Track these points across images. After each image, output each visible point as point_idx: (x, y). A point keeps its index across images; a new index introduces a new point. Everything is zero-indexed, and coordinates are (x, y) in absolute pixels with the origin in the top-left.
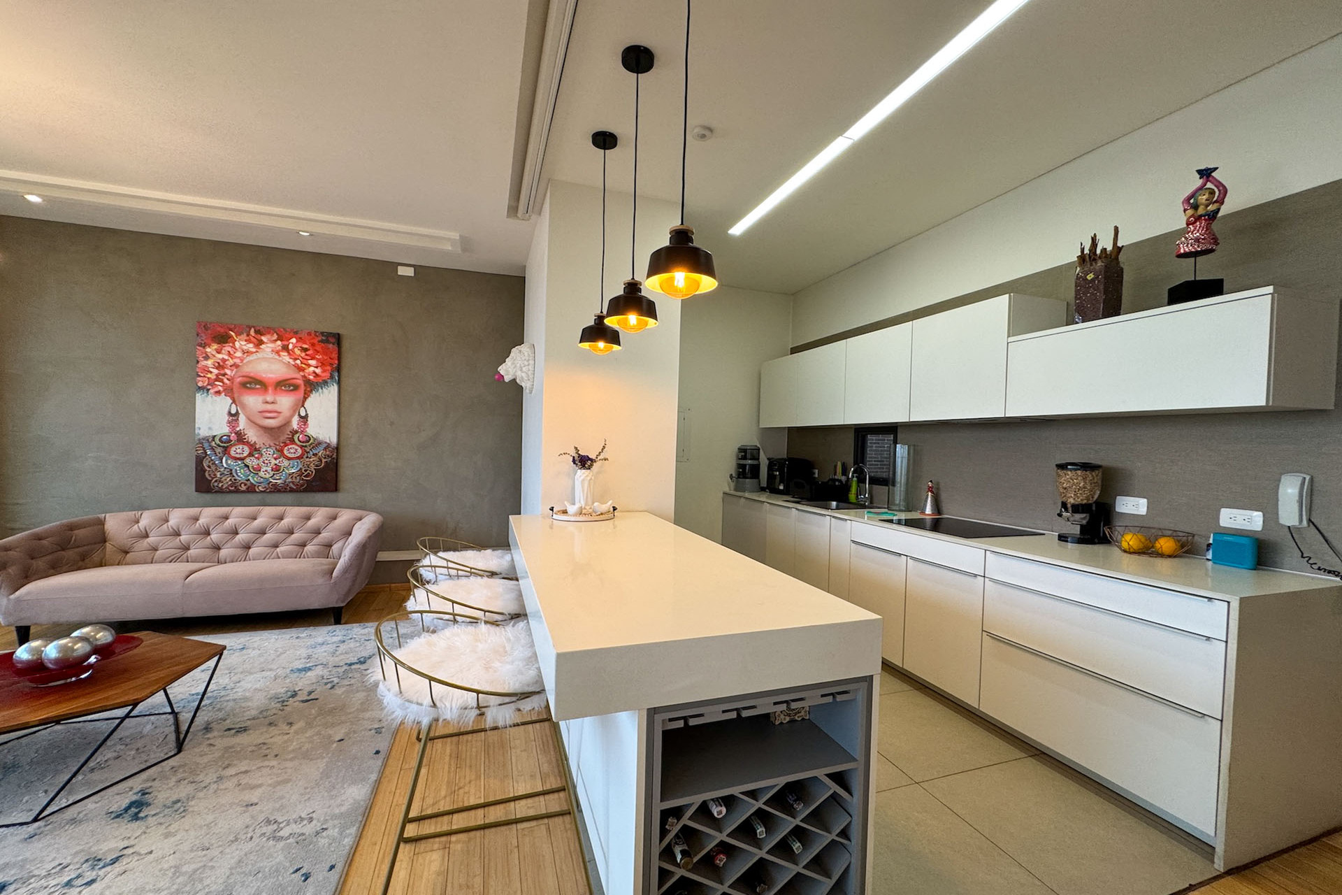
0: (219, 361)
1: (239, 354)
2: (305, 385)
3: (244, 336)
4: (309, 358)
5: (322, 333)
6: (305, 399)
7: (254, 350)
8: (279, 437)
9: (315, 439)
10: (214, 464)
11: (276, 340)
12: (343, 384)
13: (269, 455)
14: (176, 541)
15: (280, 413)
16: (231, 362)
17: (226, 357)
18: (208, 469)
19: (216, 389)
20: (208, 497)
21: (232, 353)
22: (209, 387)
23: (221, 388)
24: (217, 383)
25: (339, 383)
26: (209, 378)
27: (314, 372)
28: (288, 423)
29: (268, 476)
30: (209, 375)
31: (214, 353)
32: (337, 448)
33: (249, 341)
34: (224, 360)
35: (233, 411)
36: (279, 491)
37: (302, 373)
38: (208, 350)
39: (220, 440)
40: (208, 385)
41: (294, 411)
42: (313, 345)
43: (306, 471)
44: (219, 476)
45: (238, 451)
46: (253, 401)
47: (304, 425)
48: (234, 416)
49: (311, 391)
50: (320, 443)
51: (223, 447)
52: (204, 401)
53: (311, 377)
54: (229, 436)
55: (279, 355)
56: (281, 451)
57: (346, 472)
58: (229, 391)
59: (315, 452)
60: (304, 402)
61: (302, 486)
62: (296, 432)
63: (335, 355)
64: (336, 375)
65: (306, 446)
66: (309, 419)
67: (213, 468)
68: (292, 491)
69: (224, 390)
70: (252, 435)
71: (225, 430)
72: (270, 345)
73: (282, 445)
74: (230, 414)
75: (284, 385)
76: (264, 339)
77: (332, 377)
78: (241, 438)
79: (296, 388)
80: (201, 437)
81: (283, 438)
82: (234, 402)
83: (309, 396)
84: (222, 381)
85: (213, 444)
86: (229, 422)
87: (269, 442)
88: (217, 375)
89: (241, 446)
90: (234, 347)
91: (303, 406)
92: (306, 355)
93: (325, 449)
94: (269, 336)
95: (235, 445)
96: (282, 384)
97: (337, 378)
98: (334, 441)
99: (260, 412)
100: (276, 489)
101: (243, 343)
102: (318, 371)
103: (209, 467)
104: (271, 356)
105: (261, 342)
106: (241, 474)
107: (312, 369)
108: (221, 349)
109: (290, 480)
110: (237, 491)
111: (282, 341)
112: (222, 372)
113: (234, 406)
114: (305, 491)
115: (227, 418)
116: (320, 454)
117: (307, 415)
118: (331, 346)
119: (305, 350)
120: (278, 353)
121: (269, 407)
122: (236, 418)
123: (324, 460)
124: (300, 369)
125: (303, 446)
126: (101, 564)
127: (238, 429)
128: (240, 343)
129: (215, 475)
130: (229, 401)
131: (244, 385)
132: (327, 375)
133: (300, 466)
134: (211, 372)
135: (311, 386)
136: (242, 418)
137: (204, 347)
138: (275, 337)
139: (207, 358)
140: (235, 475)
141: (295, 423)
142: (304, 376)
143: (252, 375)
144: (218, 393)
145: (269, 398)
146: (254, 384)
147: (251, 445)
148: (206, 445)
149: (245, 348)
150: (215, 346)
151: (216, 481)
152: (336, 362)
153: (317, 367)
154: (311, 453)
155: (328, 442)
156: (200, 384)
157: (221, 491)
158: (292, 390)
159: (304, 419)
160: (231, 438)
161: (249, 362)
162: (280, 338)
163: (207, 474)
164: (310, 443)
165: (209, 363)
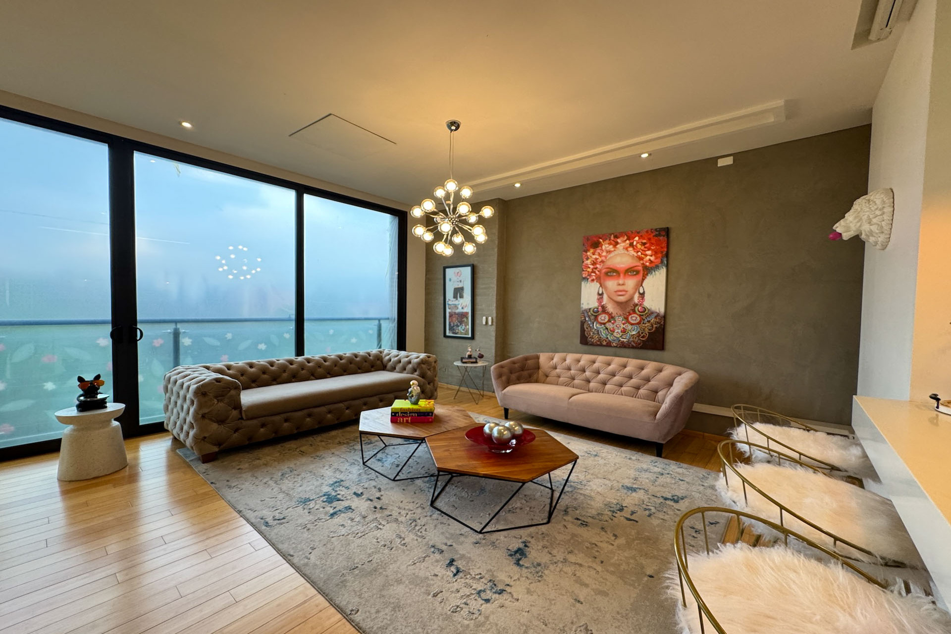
0: (594, 260)
1: (604, 254)
2: (643, 270)
3: (607, 241)
4: (646, 249)
5: (656, 230)
6: (643, 280)
7: (613, 249)
8: (626, 309)
9: (649, 310)
10: (589, 326)
11: (626, 240)
12: (670, 266)
13: (619, 320)
14: (569, 374)
15: (627, 291)
16: (600, 259)
17: (597, 257)
18: (587, 330)
19: (592, 278)
20: (585, 347)
21: (601, 253)
22: (588, 277)
23: (594, 277)
24: (593, 274)
25: (667, 266)
26: (588, 272)
27: (650, 260)
28: (632, 298)
29: (618, 336)
30: (589, 270)
31: (591, 255)
32: (665, 317)
33: (610, 244)
34: (596, 259)
35: (600, 292)
36: (625, 347)
37: (642, 262)
38: (588, 254)
39: (593, 311)
40: (588, 275)
41: (636, 290)
42: (649, 239)
43: (642, 333)
44: (592, 334)
45: (603, 318)
46: (612, 284)
47: (642, 300)
48: (601, 295)
49: (647, 275)
50: (652, 313)
51: (595, 316)
52: (586, 286)
53: (648, 264)
54: (598, 308)
55: (628, 251)
56: (627, 319)
57: (670, 336)
58: (598, 279)
59: (648, 319)
60: (642, 282)
61: (639, 344)
62: (637, 305)
63: (664, 245)
64: (665, 260)
65: (643, 315)
66: (645, 295)
67: (589, 329)
68: (633, 347)
69: (596, 278)
70: (610, 308)
71: (596, 304)
72: (622, 244)
73: (628, 314)
74: (599, 294)
75: (630, 271)
76: (619, 241)
77: (662, 262)
78: (604, 310)
79: (638, 272)
80: (583, 309)
81: (628, 309)
82: (601, 286)
83: (646, 278)
84: (595, 272)
85: (590, 314)
86: (598, 299)
87: (620, 312)
88: (592, 269)
89: (604, 315)
90: (602, 250)
91: (642, 285)
92: (645, 248)
93: (656, 317)
94: (622, 238)
95: (601, 314)
96: (629, 271)
97: (665, 262)
98: (662, 310)
99: (616, 292)
100: (623, 346)
101: (607, 246)
102: (652, 258)
103: (587, 328)
104: (623, 252)
105: (617, 243)
106: (603, 334)
107: (648, 257)
108: (595, 252)
109: (632, 339)
110: (601, 345)
111: (629, 240)
112: (595, 267)
113: (601, 288)
114: (642, 348)
115: (596, 297)
116: (652, 321)
117: (644, 292)
118: (661, 238)
119: (644, 244)
120: (626, 249)
121: (621, 288)
122: (601, 296)
123: (655, 326)
124: (640, 259)
125: (641, 315)
126: (537, 381)
127: (602, 304)
128: (606, 246)
129: (590, 334)
130: (598, 285)
131: (606, 274)
132: (659, 260)
133: (639, 330)
134: (589, 268)
135: (647, 270)
136: (605, 296)
137: (586, 252)
138: (626, 237)
139: (587, 259)
140: (600, 334)
141: (636, 299)
142: (643, 264)
143: (611, 267)
144: (593, 280)
145: (621, 282)
146: (613, 272)
147: (610, 314)
148: (586, 314)
149: (608, 249)
150: (592, 251)
151: (590, 338)
152: (666, 250)
153: (651, 256)
154: (646, 320)
155: (658, 312)
156: (584, 276)
157: (592, 344)
158: (635, 275)
159: (642, 295)
160: (599, 310)
161: (611, 258)
162: (629, 239)
163: (586, 333)
164: (646, 313)
165: (589, 262)
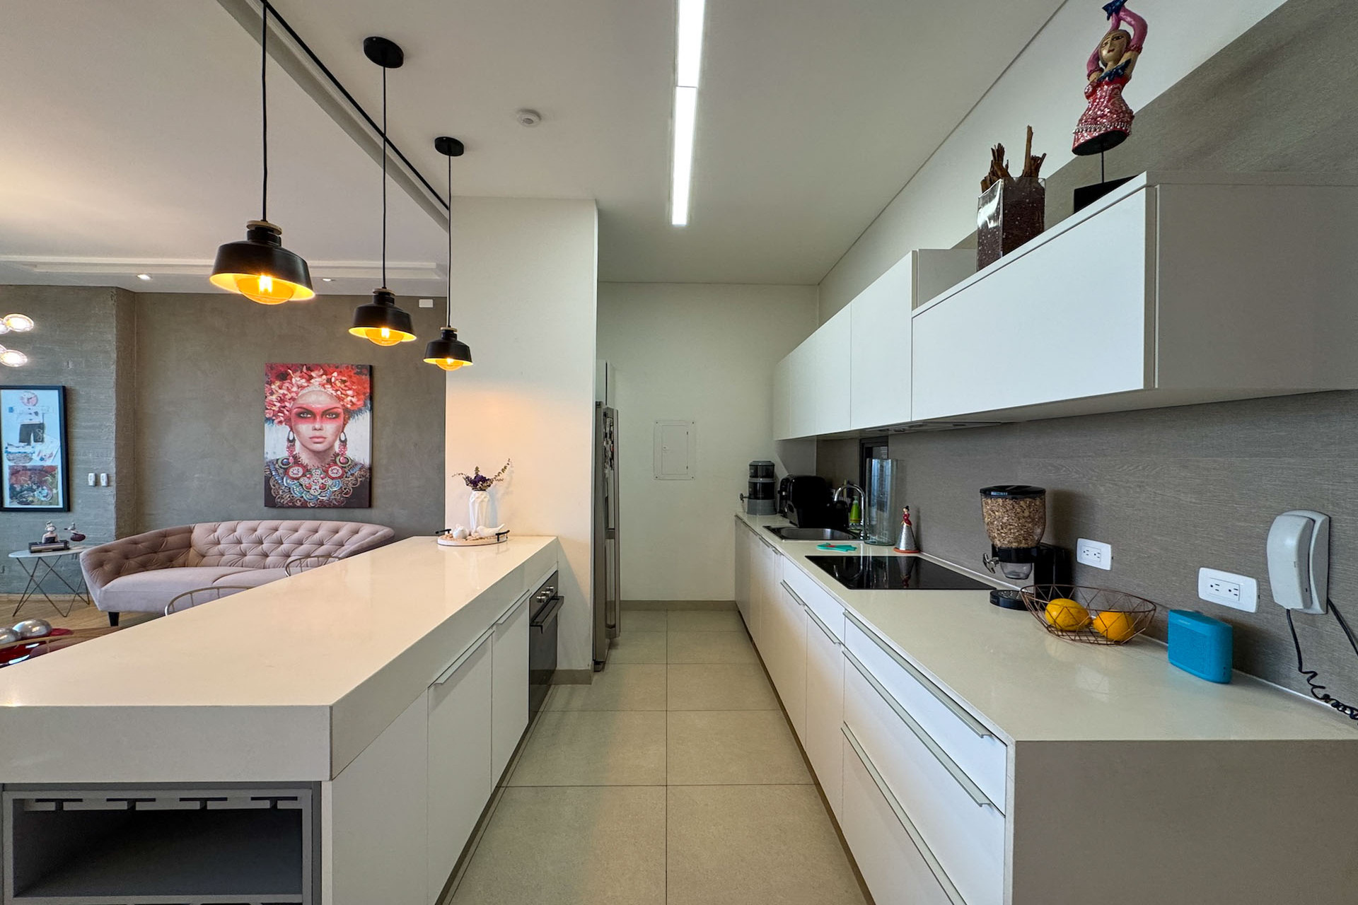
0: (281, 396)
1: (295, 389)
2: (344, 413)
3: (298, 373)
4: (347, 389)
5: (357, 366)
6: (344, 425)
7: (306, 384)
8: (325, 459)
9: (352, 461)
10: (277, 483)
11: (322, 375)
12: (375, 410)
13: (317, 475)
15: (325, 438)
16: (289, 396)
17: (286, 392)
18: (273, 487)
19: (279, 420)
20: (274, 511)
21: (290, 388)
22: (274, 418)
23: (282, 419)
24: (280, 414)
25: (372, 409)
26: (274, 410)
27: (351, 401)
28: (332, 447)
29: (316, 494)
30: (274, 408)
31: (277, 389)
32: (371, 469)
33: (302, 377)
34: (284, 395)
35: (291, 438)
36: (325, 507)
37: (342, 403)
38: (273, 387)
39: (282, 463)
40: (273, 416)
41: (336, 436)
42: (350, 377)
43: (345, 489)
44: (281, 493)
45: (295, 472)
46: (305, 428)
47: (344, 448)
48: (292, 442)
49: (349, 418)
50: (356, 465)
51: (284, 468)
52: (270, 430)
53: (349, 406)
54: (288, 459)
55: (325, 388)
56: (326, 472)
57: (378, 491)
58: (288, 421)
59: (352, 472)
60: (343, 428)
61: (342, 502)
62: (338, 455)
63: (367, 385)
64: (368, 402)
65: (345, 467)
66: (347, 443)
67: (277, 486)
68: (335, 507)
69: (285, 420)
70: (305, 458)
71: (286, 454)
72: (318, 379)
73: (327, 466)
74: (289, 440)
75: (328, 414)
76: (313, 374)
77: (365, 405)
78: (297, 461)
79: (338, 415)
80: (268, 460)
81: (329, 460)
82: (292, 429)
83: (347, 422)
84: (283, 412)
85: (277, 466)
86: (288, 448)
87: (317, 464)
88: (279, 408)
89: (296, 468)
90: (291, 383)
91: (343, 431)
92: (345, 386)
93: (360, 469)
94: (316, 372)
95: (292, 467)
96: (327, 412)
97: (369, 406)
98: (367, 462)
99: (311, 438)
100: (323, 506)
101: (298, 379)
102: (354, 400)
104: (319, 389)
105: (311, 377)
106: (297, 492)
107: (349, 398)
108: (282, 386)
109: (333, 497)
110: (294, 507)
111: (326, 375)
112: (283, 405)
113: (291, 433)
114: (345, 507)
115: (286, 444)
116: (356, 474)
117: (346, 439)
118: (364, 377)
119: (344, 382)
120: (323, 385)
121: (318, 434)
122: (292, 444)
123: (359, 480)
124: (340, 399)
125: (343, 467)
127: (294, 453)
128: (296, 379)
129: (278, 492)
130: (288, 429)
131: (298, 415)
132: (361, 403)
133: (341, 485)
134: (275, 405)
135: (349, 414)
136: (297, 443)
137: (270, 385)
138: (322, 372)
139: (272, 394)
140: (292, 492)
141: (337, 448)
142: (343, 405)
143: (304, 406)
144: (280, 422)
145: (317, 426)
146: (306, 414)
147: (304, 467)
148: (272, 467)
149: (299, 383)
150: (278, 383)
151: (279, 498)
152: (368, 391)
153: (353, 397)
154: (349, 473)
155: (362, 462)
156: (268, 416)
157: (282, 506)
158: (334, 418)
159: (344, 443)
160: (290, 461)
161: (303, 395)
162: (325, 373)
163: (272, 491)
164: (348, 465)
165: (274, 398)
